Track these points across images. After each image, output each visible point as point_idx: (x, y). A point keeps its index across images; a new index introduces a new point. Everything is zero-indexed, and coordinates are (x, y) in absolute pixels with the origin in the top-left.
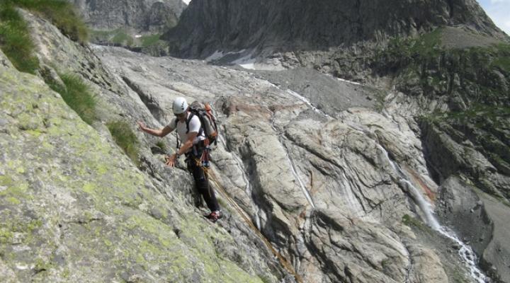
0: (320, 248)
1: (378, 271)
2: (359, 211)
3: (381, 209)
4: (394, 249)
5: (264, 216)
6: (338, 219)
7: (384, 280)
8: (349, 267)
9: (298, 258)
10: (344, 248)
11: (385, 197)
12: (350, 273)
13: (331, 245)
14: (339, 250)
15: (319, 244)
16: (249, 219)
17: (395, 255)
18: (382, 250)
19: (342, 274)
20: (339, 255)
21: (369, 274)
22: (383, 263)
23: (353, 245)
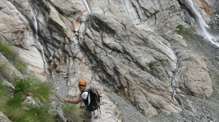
0: (92, 49)
1: (145, 72)
2: (135, 19)
3: (156, 18)
4: (164, 53)
5: (41, 19)
6: (112, 24)
7: (151, 80)
8: (118, 66)
9: (71, 58)
10: (114, 49)
11: (161, 8)
12: (119, 72)
13: (102, 47)
14: (110, 51)
15: (91, 46)
16: (27, 22)
17: (164, 58)
18: (151, 53)
19: (111, 72)
20: (110, 56)
21: (137, 73)
22: (151, 65)
23: (124, 48)
